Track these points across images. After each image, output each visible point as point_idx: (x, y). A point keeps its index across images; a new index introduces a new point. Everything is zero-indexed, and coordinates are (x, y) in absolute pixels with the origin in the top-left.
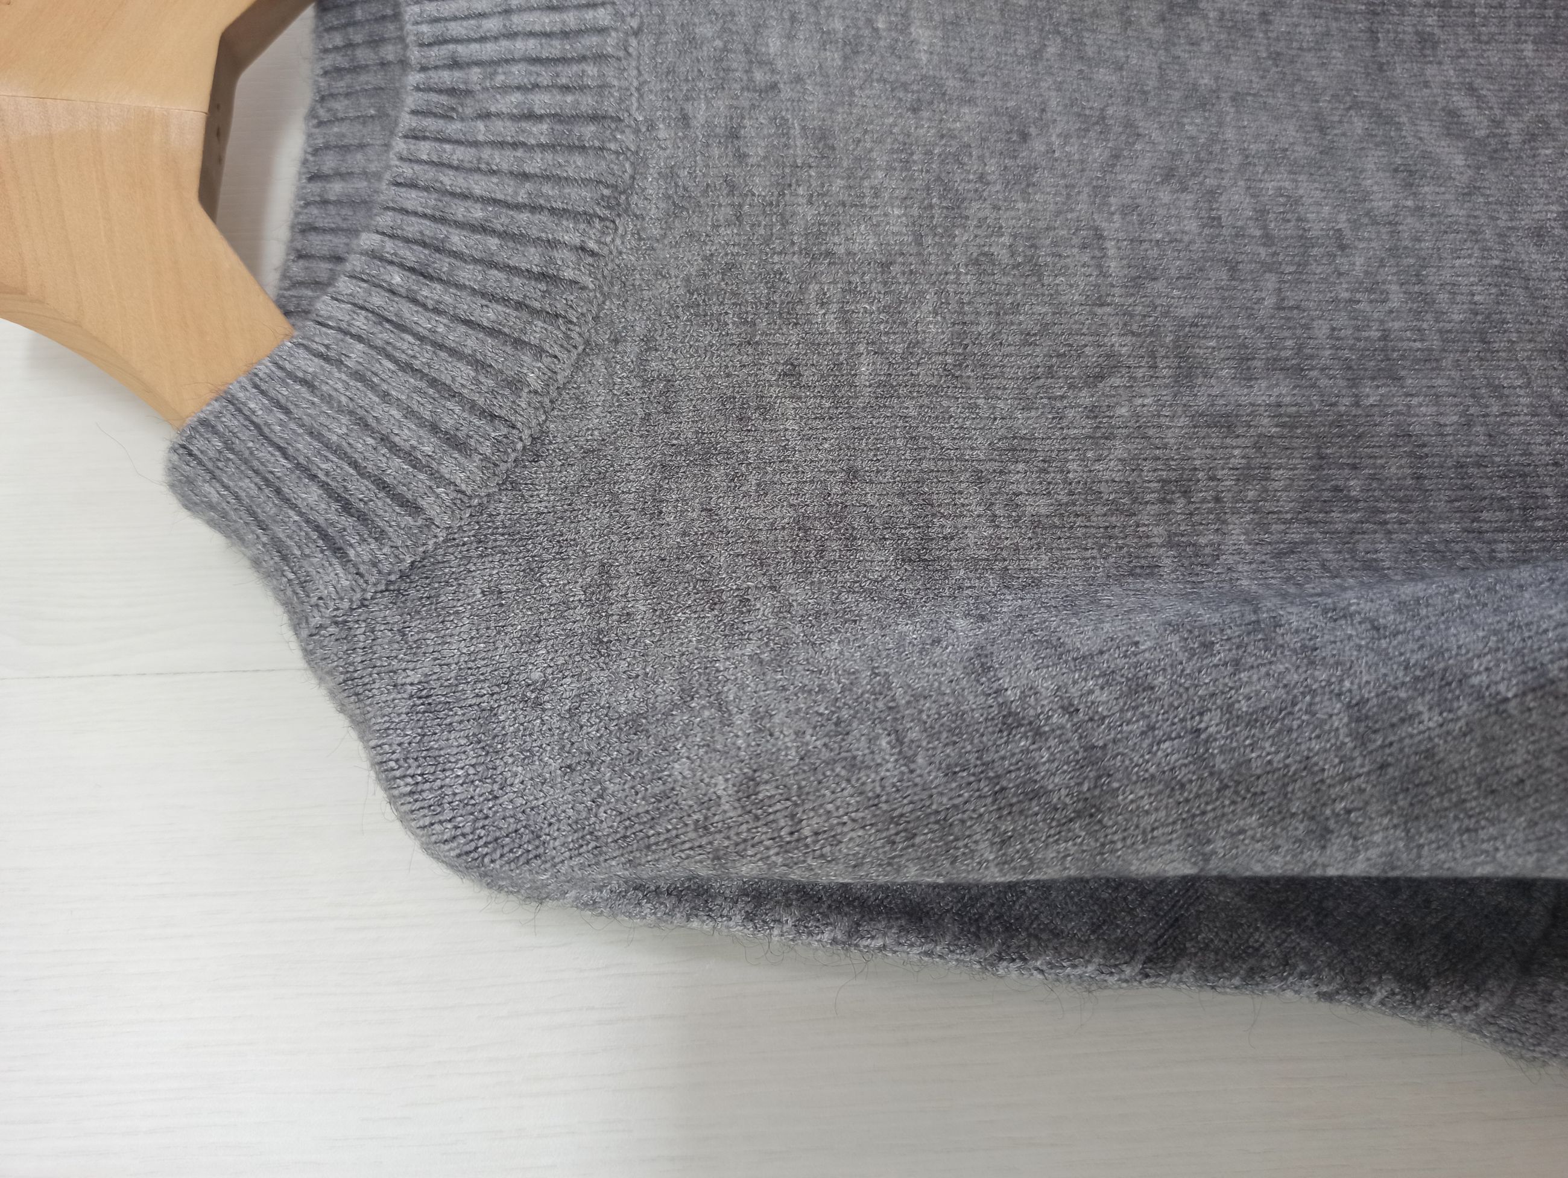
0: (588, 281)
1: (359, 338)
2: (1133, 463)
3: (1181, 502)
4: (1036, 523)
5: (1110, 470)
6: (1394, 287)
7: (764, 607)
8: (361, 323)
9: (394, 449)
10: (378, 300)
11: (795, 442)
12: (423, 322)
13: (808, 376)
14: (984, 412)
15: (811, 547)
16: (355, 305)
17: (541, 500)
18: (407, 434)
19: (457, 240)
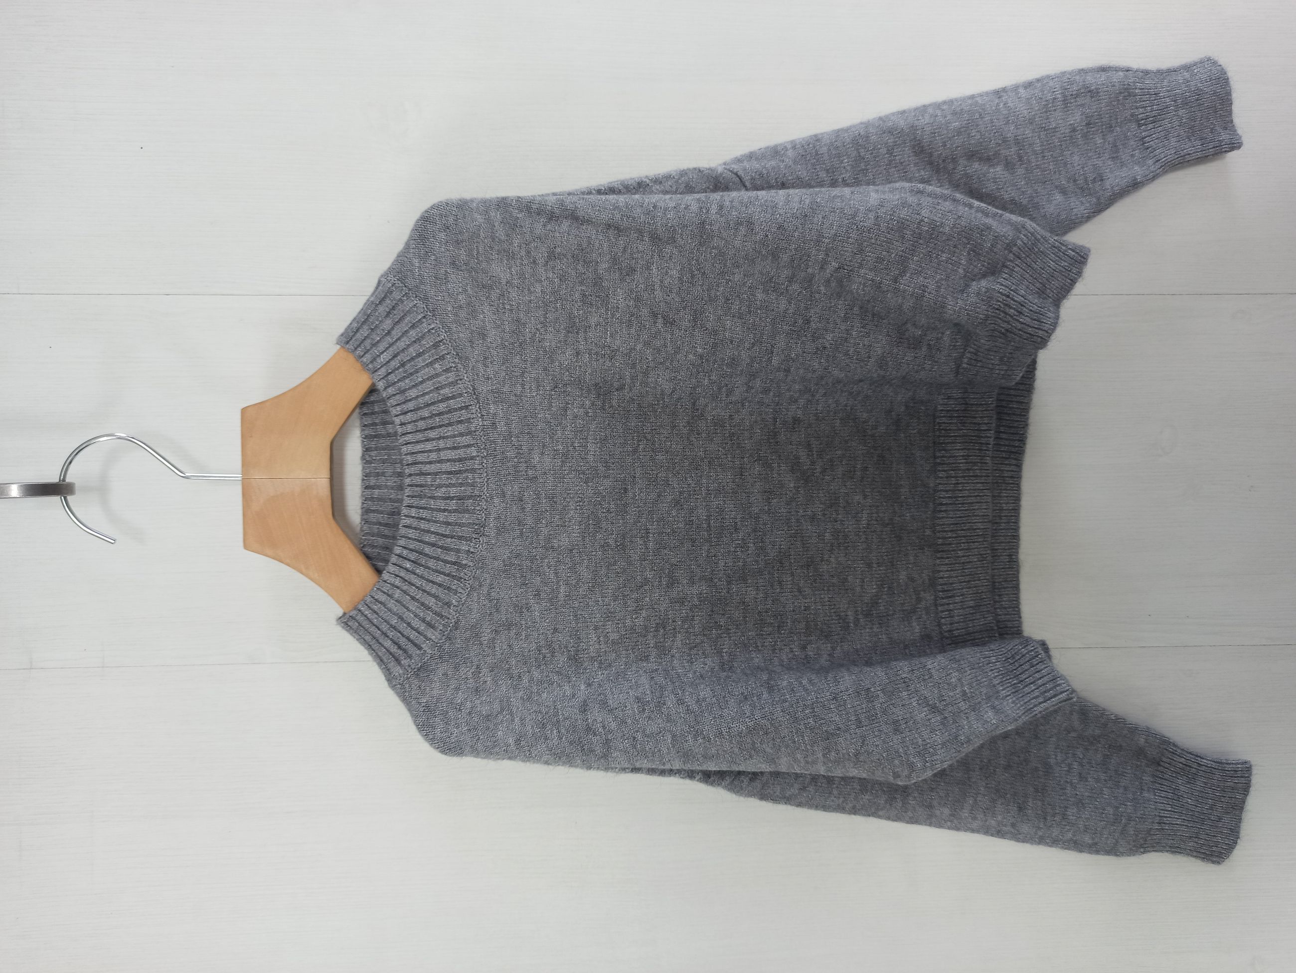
0: (471, 564)
1: (398, 587)
2: (647, 619)
3: (662, 631)
4: (613, 643)
5: (640, 622)
6: (752, 545)
7: (525, 679)
8: (397, 582)
9: (413, 628)
10: (402, 574)
11: (538, 620)
12: (418, 582)
13: (543, 595)
14: (601, 603)
15: (541, 656)
16: (395, 575)
17: (459, 643)
18: (416, 623)
19: (427, 550)
